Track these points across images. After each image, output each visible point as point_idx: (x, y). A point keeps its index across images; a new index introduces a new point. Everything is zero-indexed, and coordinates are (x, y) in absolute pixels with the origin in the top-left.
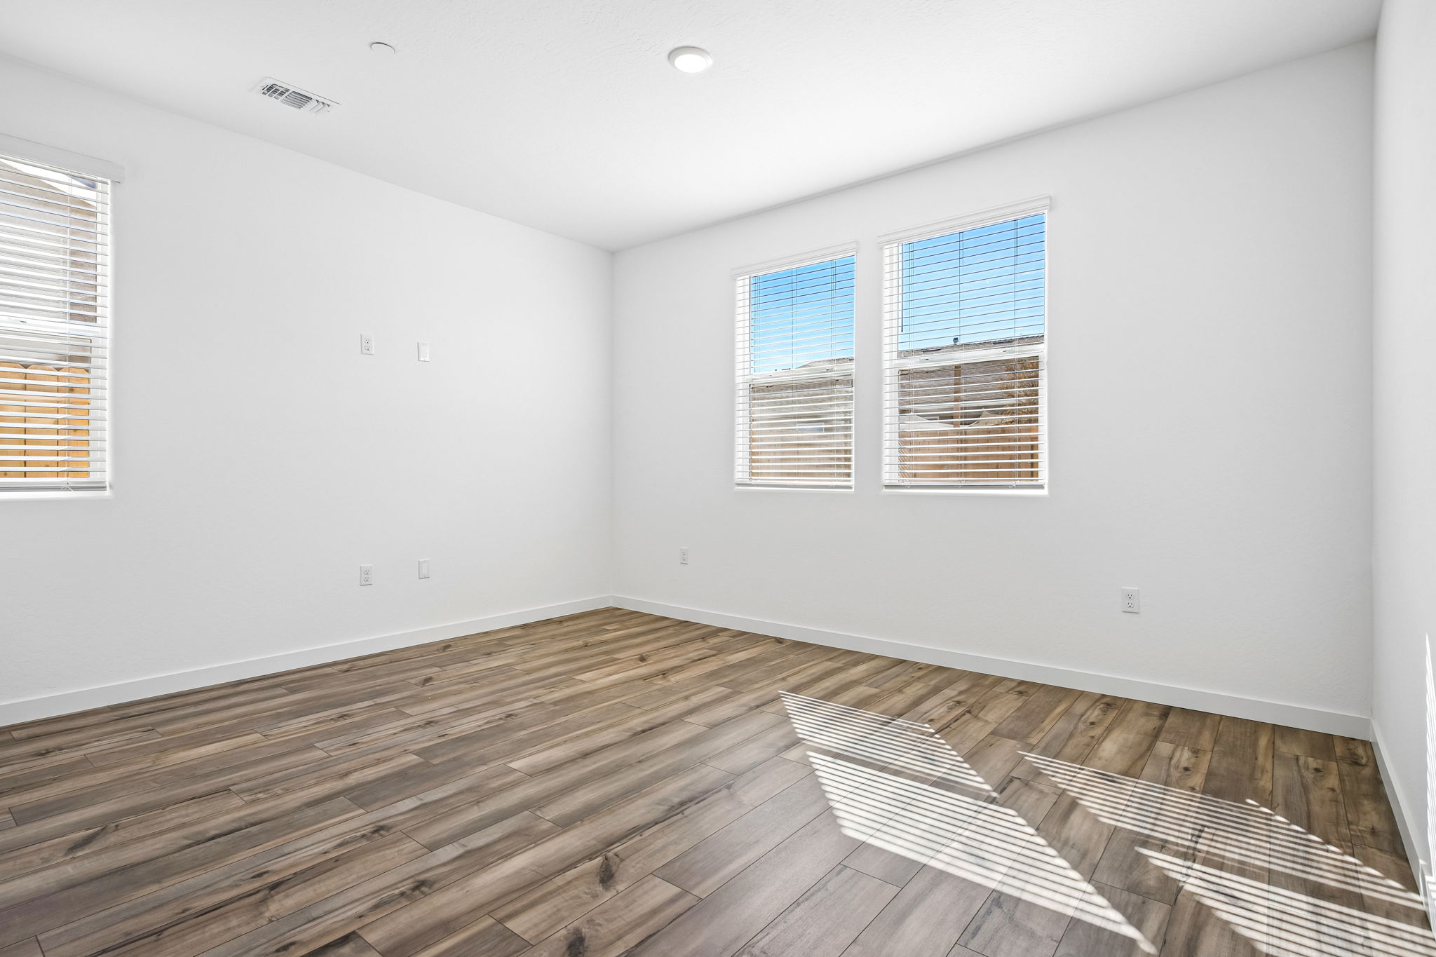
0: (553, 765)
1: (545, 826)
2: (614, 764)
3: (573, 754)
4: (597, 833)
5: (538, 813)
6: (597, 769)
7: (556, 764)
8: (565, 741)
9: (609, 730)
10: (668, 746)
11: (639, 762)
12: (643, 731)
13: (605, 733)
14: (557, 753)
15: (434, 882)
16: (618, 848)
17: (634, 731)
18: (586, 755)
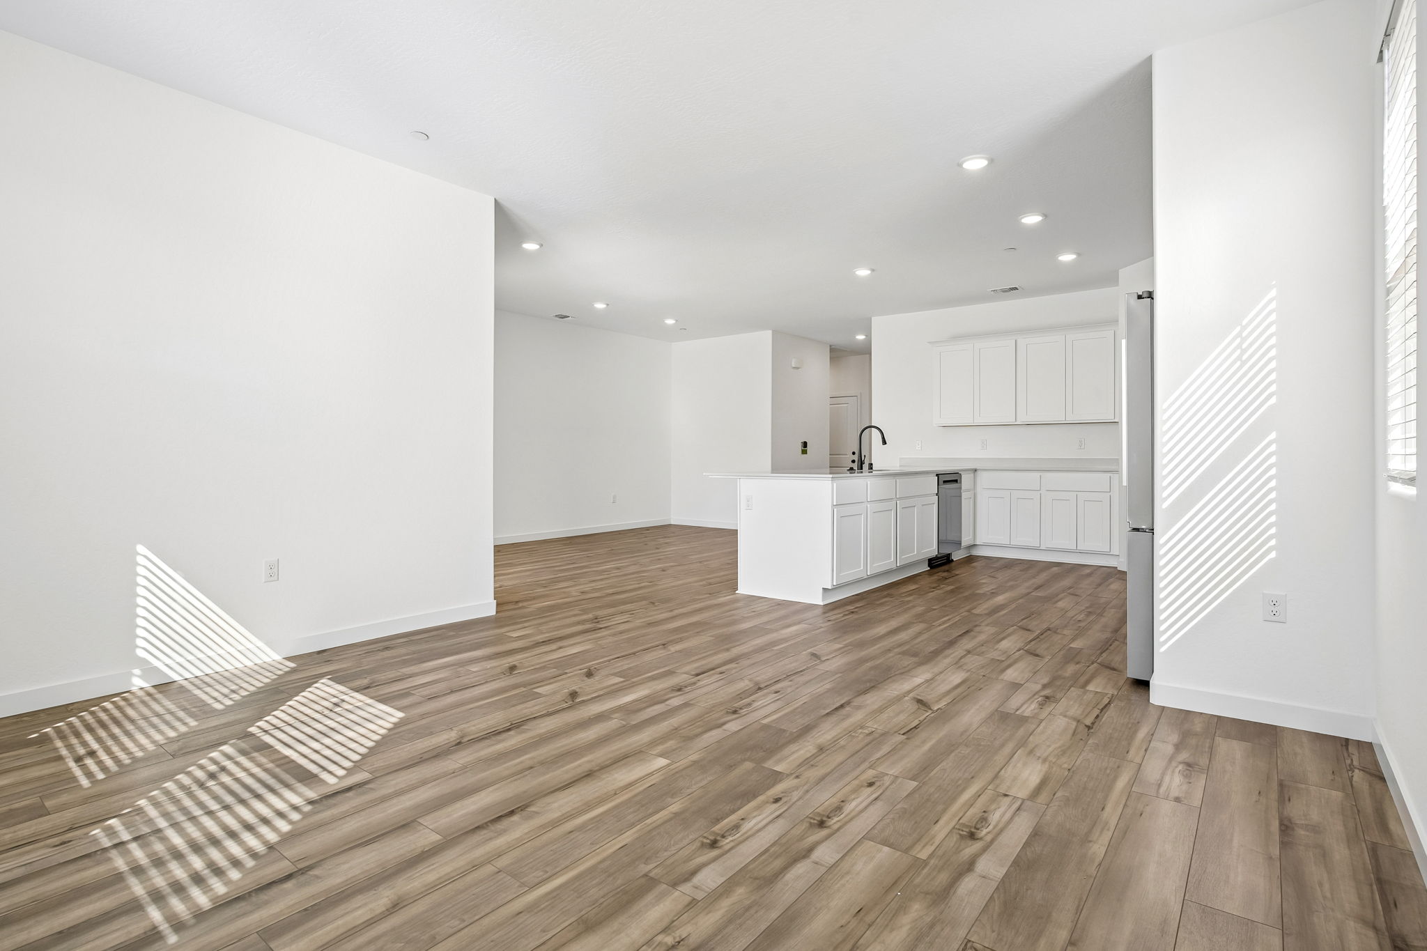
0: (623, 762)
1: (616, 715)
2: (560, 764)
3: (604, 776)
4: (578, 712)
5: (624, 723)
6: (576, 760)
7: (620, 764)
8: (615, 794)
9: (560, 814)
10: (491, 789)
11: (531, 768)
12: (512, 813)
13: (567, 809)
14: (623, 776)
15: (673, 690)
16: (565, 705)
17: (524, 813)
18: (589, 775)
